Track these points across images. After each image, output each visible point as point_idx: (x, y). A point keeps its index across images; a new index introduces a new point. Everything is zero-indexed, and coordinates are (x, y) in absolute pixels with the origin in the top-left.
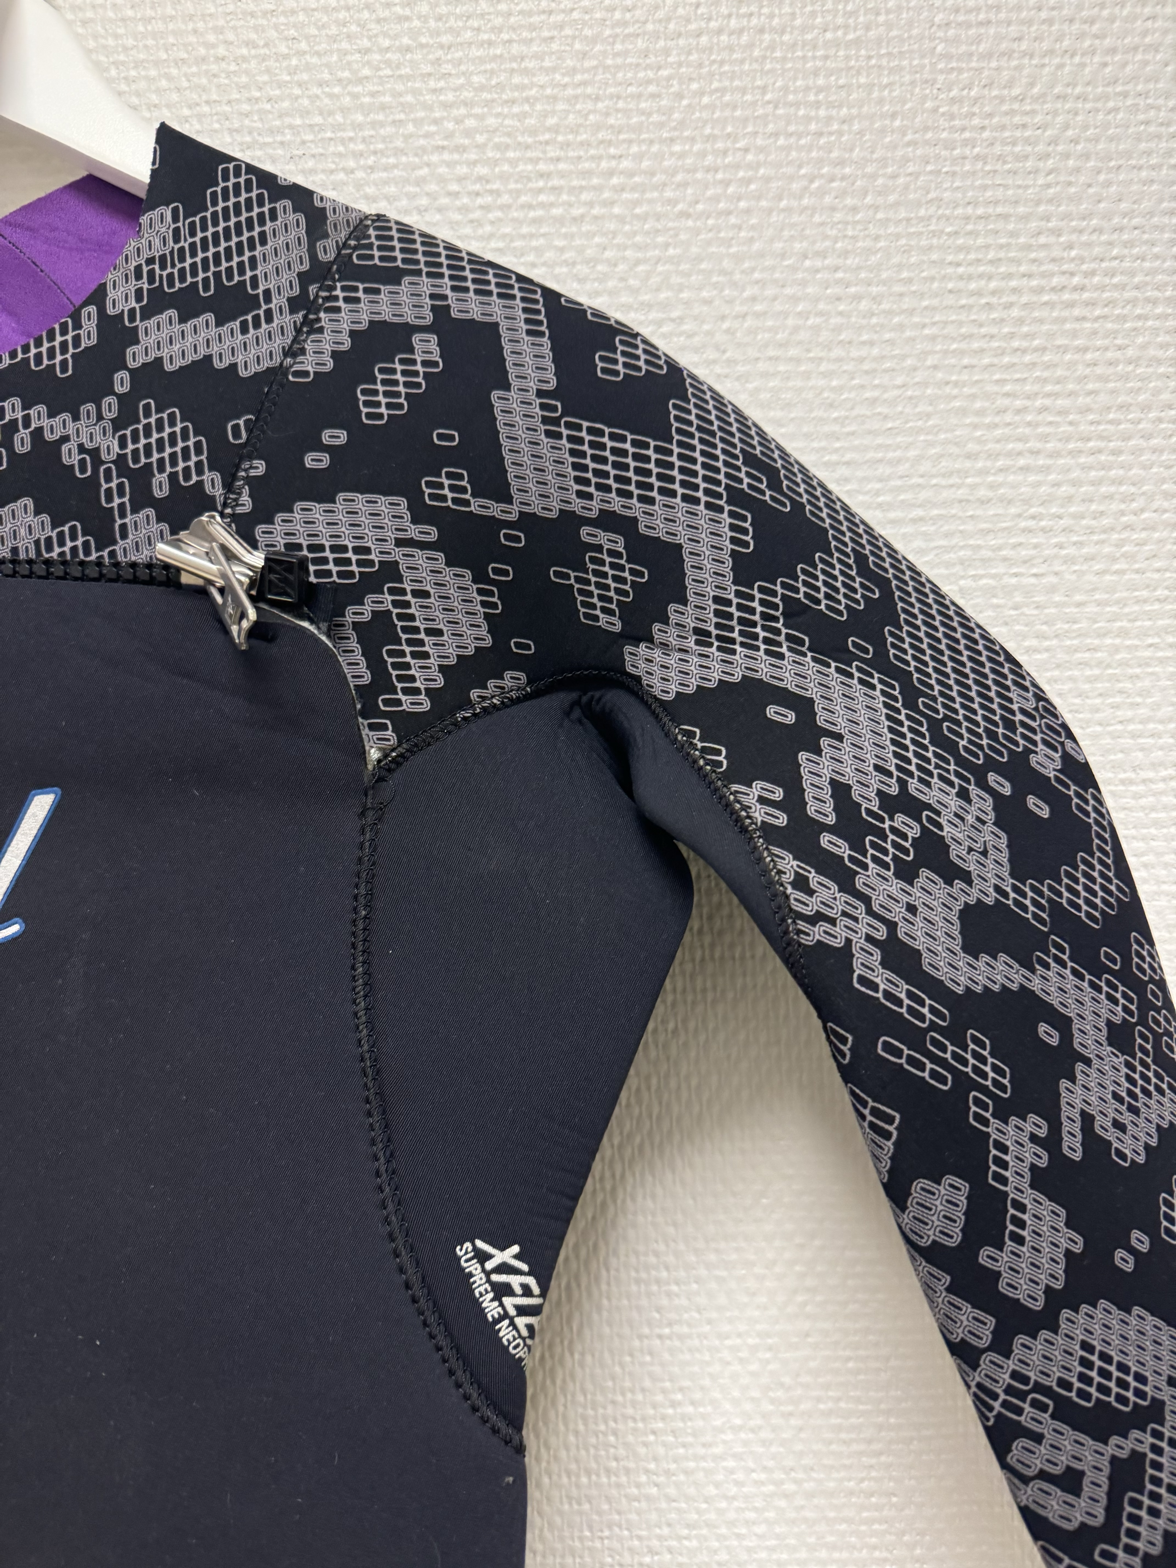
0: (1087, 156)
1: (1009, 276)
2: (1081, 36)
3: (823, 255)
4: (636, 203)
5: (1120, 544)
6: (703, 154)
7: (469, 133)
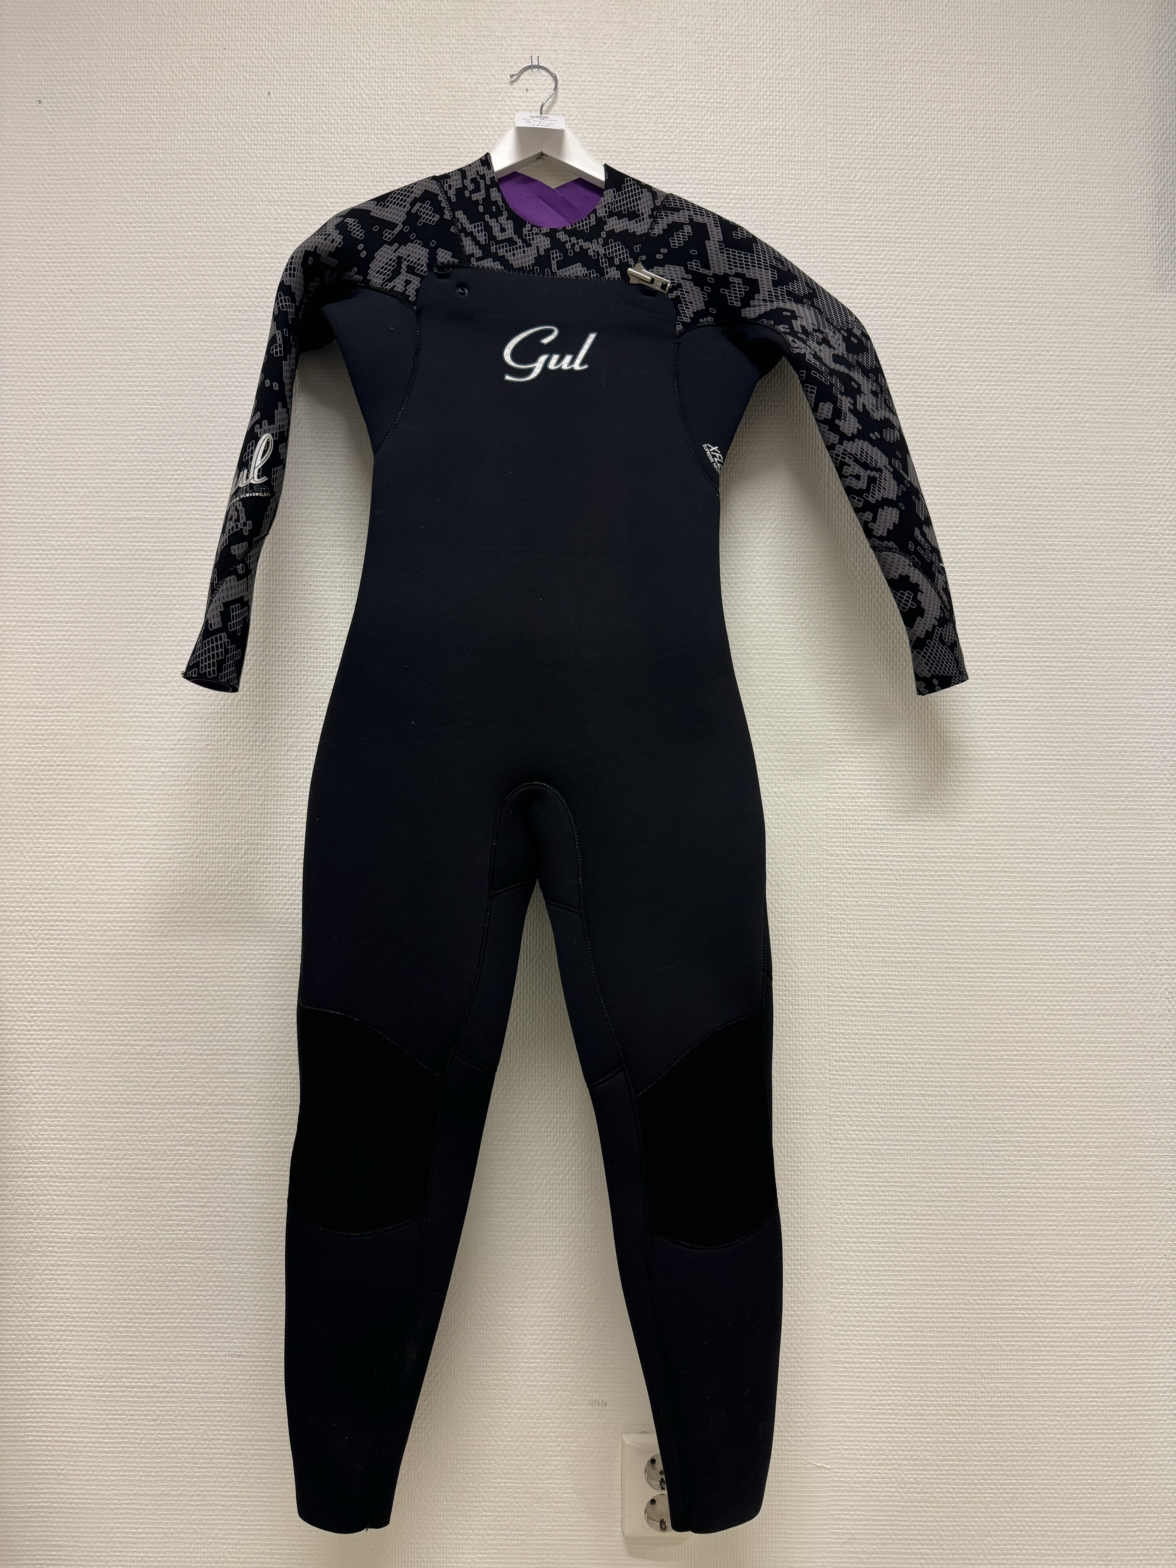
0: (871, 199)
1: (846, 232)
2: (871, 164)
3: (791, 222)
4: (736, 203)
5: (876, 312)
6: (757, 190)
7: (687, 179)
